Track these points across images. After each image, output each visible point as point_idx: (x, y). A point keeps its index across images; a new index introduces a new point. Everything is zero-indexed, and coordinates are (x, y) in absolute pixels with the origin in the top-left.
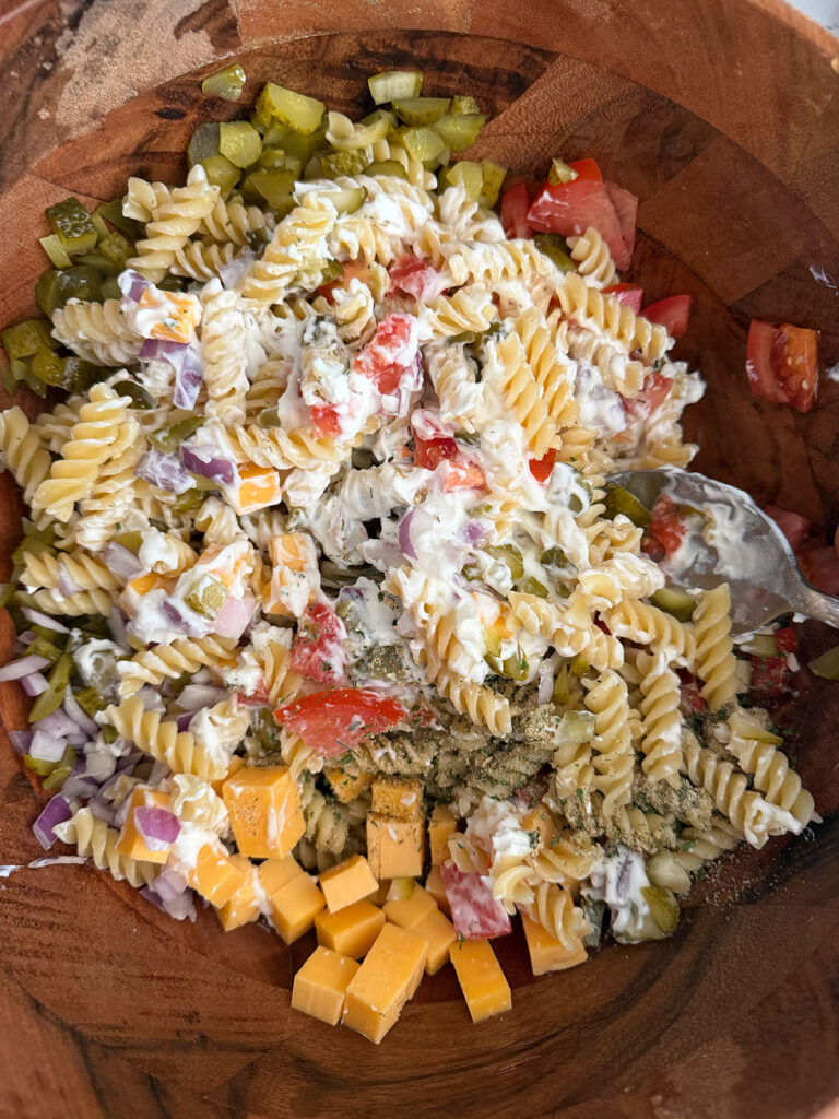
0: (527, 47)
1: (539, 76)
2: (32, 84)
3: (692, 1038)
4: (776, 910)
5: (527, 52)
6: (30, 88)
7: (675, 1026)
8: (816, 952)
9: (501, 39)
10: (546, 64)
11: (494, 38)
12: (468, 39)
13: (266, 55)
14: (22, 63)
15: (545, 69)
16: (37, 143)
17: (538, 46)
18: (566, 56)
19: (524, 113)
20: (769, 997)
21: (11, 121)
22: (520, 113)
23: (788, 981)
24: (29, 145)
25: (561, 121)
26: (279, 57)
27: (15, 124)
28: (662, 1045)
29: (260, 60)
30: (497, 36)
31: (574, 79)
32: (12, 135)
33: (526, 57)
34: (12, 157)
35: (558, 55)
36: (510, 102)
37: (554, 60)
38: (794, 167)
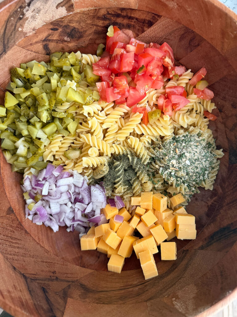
0: (153, 13)
1: (156, 22)
2: (17, 21)
3: (184, 284)
4: (208, 252)
5: (153, 15)
6: (17, 22)
7: (180, 280)
8: (218, 263)
9: (146, 11)
10: (158, 18)
11: (144, 11)
12: (137, 11)
13: (81, 14)
14: (14, 16)
15: (158, 20)
16: (18, 37)
17: (156, 14)
18: (164, 16)
19: (152, 32)
20: (204, 274)
21: (11, 31)
22: (151, 31)
23: (210, 270)
24: (16, 38)
25: (162, 34)
26: (85, 14)
27: (12, 32)
28: (176, 285)
29: (79, 15)
30: (145, 10)
31: (166, 23)
32: (11, 35)
33: (153, 16)
34: (11, 41)
35: (162, 16)
36: (148, 28)
37: (161, 18)
38: (225, 51)
